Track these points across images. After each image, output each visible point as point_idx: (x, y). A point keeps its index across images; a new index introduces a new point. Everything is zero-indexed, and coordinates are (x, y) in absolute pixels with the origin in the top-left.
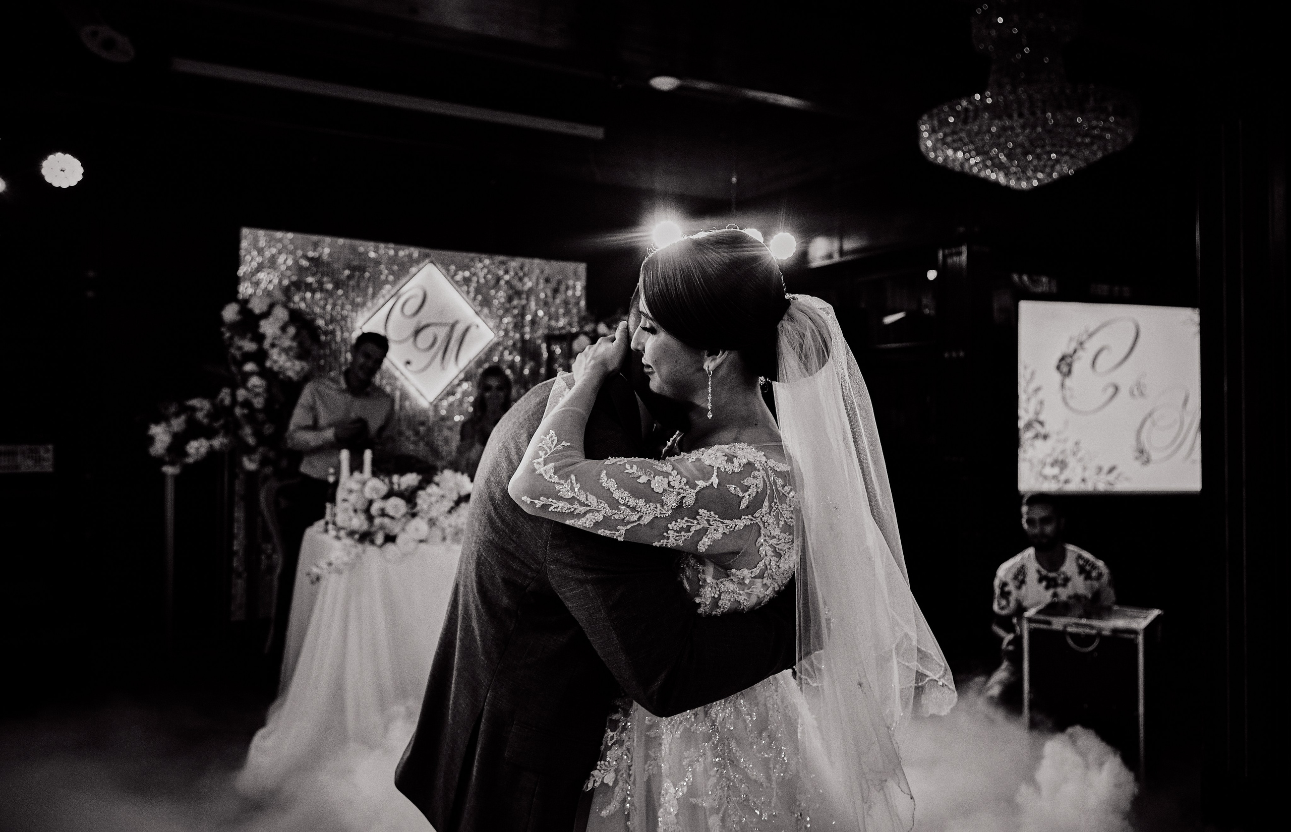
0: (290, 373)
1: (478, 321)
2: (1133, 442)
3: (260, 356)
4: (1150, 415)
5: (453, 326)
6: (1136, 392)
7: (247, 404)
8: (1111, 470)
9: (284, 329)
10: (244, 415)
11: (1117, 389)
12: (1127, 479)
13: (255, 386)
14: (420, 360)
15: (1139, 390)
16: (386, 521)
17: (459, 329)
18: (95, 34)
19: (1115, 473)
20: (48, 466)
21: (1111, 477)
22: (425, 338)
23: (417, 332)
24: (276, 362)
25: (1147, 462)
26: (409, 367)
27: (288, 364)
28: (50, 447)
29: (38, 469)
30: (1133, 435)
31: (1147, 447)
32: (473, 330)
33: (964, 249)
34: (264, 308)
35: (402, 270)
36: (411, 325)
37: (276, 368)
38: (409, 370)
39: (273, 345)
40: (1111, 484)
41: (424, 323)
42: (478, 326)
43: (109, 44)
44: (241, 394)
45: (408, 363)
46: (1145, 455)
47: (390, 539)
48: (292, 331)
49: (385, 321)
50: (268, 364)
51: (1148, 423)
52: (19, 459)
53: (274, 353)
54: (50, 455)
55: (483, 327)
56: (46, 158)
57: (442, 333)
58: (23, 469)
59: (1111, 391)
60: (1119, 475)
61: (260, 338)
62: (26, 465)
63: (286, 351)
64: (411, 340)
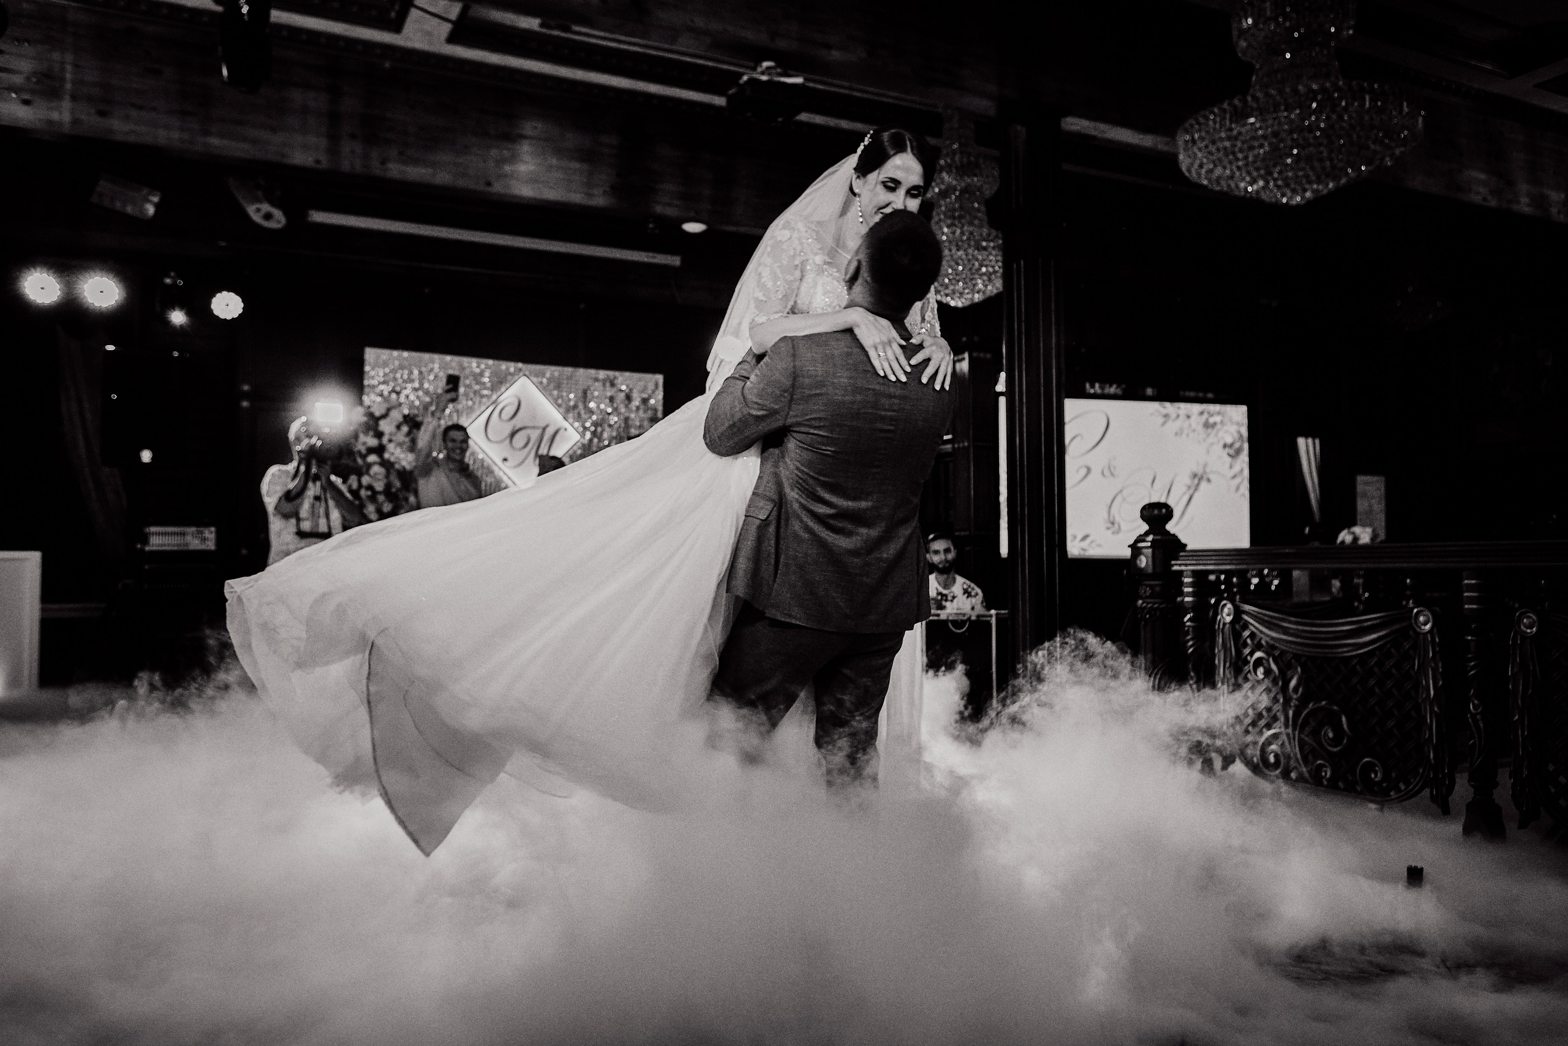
0: (404, 463)
1: (566, 424)
2: (1106, 515)
3: (380, 450)
4: (1121, 491)
5: (544, 429)
6: (1107, 473)
7: (370, 487)
8: (1084, 538)
9: (398, 427)
10: (368, 497)
11: (1089, 470)
12: (1099, 546)
14: (515, 458)
15: (1110, 471)
17: (550, 432)
18: (258, 210)
19: (1088, 541)
20: (211, 545)
21: (1085, 544)
22: (519, 440)
23: (513, 435)
24: (393, 454)
25: (1119, 531)
26: (505, 462)
27: (402, 456)
28: (213, 529)
29: (203, 547)
30: (1106, 509)
31: (1117, 519)
32: (561, 432)
33: (966, 355)
34: (383, 411)
35: (500, 382)
36: (508, 429)
37: (392, 459)
38: (506, 466)
39: (390, 441)
40: (1083, 550)
41: (518, 427)
42: (566, 429)
43: (268, 216)
44: (365, 480)
45: (505, 460)
46: (1116, 526)
48: (405, 429)
49: (485, 425)
50: (386, 456)
51: (1119, 499)
52: (189, 538)
53: (391, 447)
54: (213, 536)
55: (570, 429)
56: (215, 296)
57: (535, 435)
58: (191, 547)
59: (1084, 471)
60: (1092, 542)
61: (379, 435)
62: (195, 544)
63: (400, 445)
64: (508, 441)
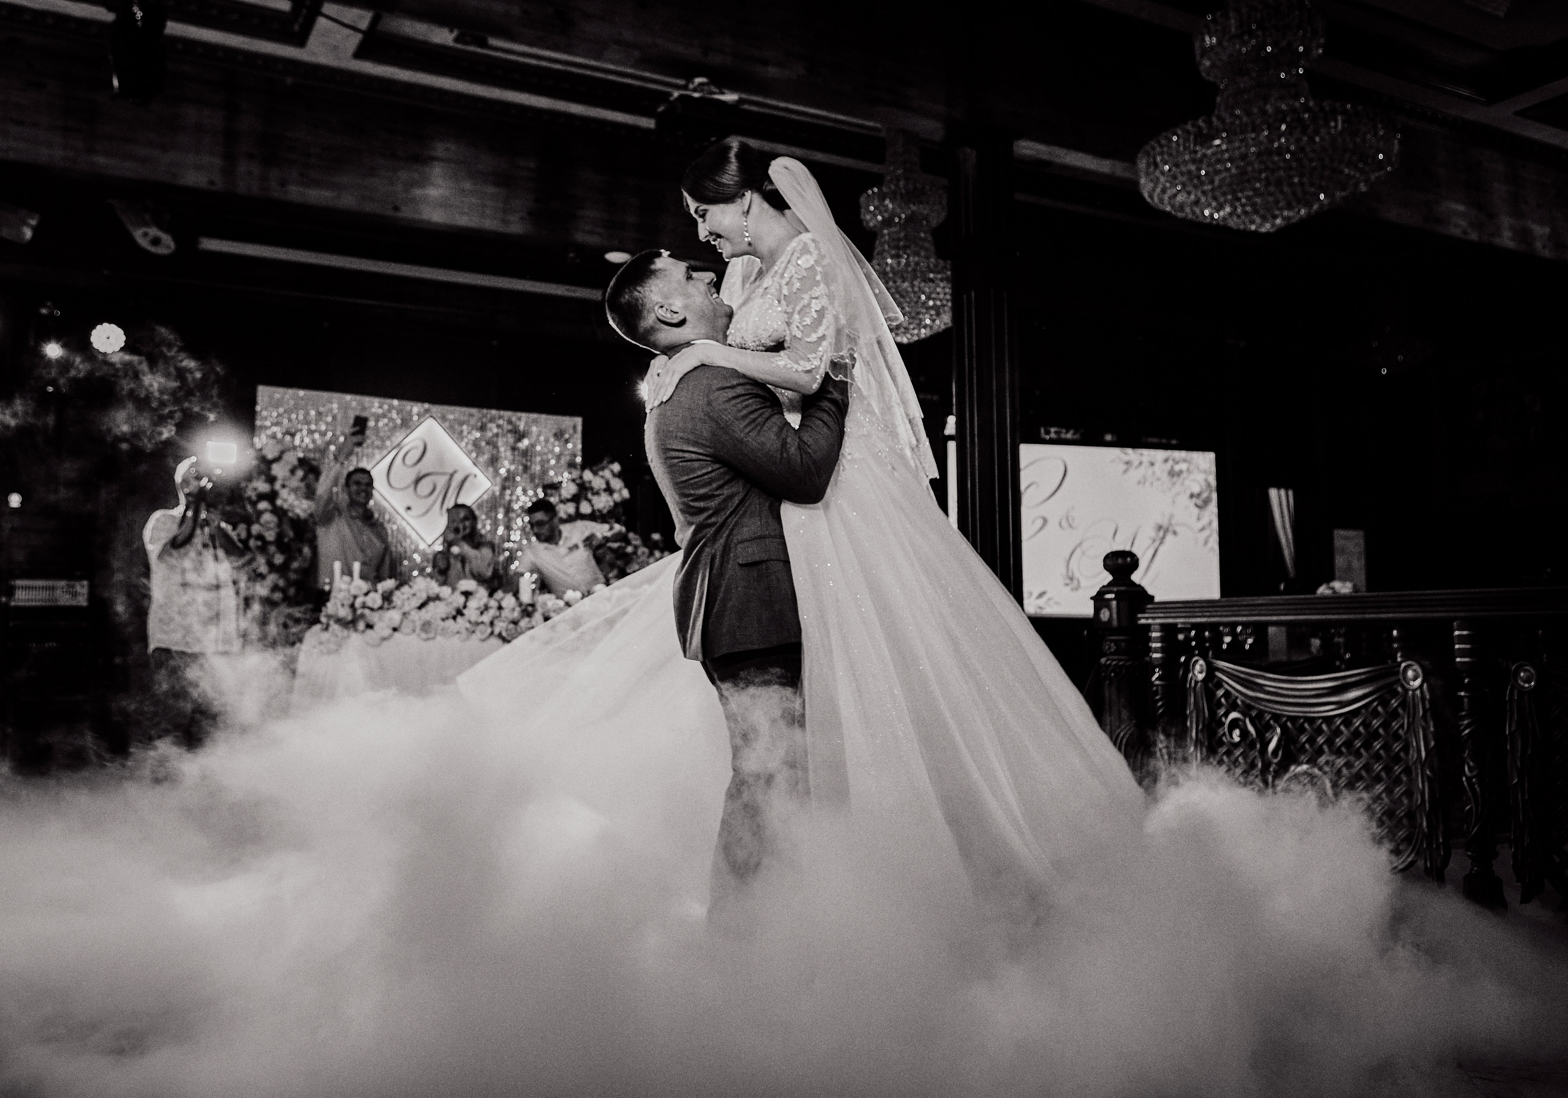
0: (298, 511)
1: (476, 470)
2: (1064, 571)
3: (272, 497)
4: (1080, 544)
5: (452, 475)
6: (1064, 524)
7: (260, 537)
8: (1041, 595)
9: (293, 471)
10: (258, 547)
11: (1045, 521)
12: (1057, 603)
13: (268, 522)
14: (419, 506)
15: (1068, 522)
16: (367, 612)
17: (458, 478)
18: (145, 234)
19: (1045, 598)
20: (82, 601)
21: (1041, 602)
22: (425, 486)
23: (418, 480)
24: (285, 501)
25: (1077, 589)
26: (409, 511)
27: (296, 503)
28: (85, 583)
29: (74, 603)
30: (1063, 564)
31: (1077, 575)
32: (470, 479)
34: (276, 454)
35: (407, 424)
36: (412, 475)
37: (285, 506)
38: (409, 515)
39: (284, 486)
40: (1041, 608)
41: (423, 473)
42: (476, 476)
43: (156, 242)
44: (255, 529)
45: (409, 508)
46: (1075, 582)
47: (370, 626)
48: (300, 473)
49: (387, 470)
50: (279, 502)
51: (1078, 552)
53: (283, 493)
54: (85, 591)
55: (480, 476)
56: (95, 328)
57: (442, 481)
58: (61, 604)
59: (1040, 522)
60: (1049, 599)
61: (272, 480)
62: (65, 599)
63: (295, 490)
64: (413, 486)
